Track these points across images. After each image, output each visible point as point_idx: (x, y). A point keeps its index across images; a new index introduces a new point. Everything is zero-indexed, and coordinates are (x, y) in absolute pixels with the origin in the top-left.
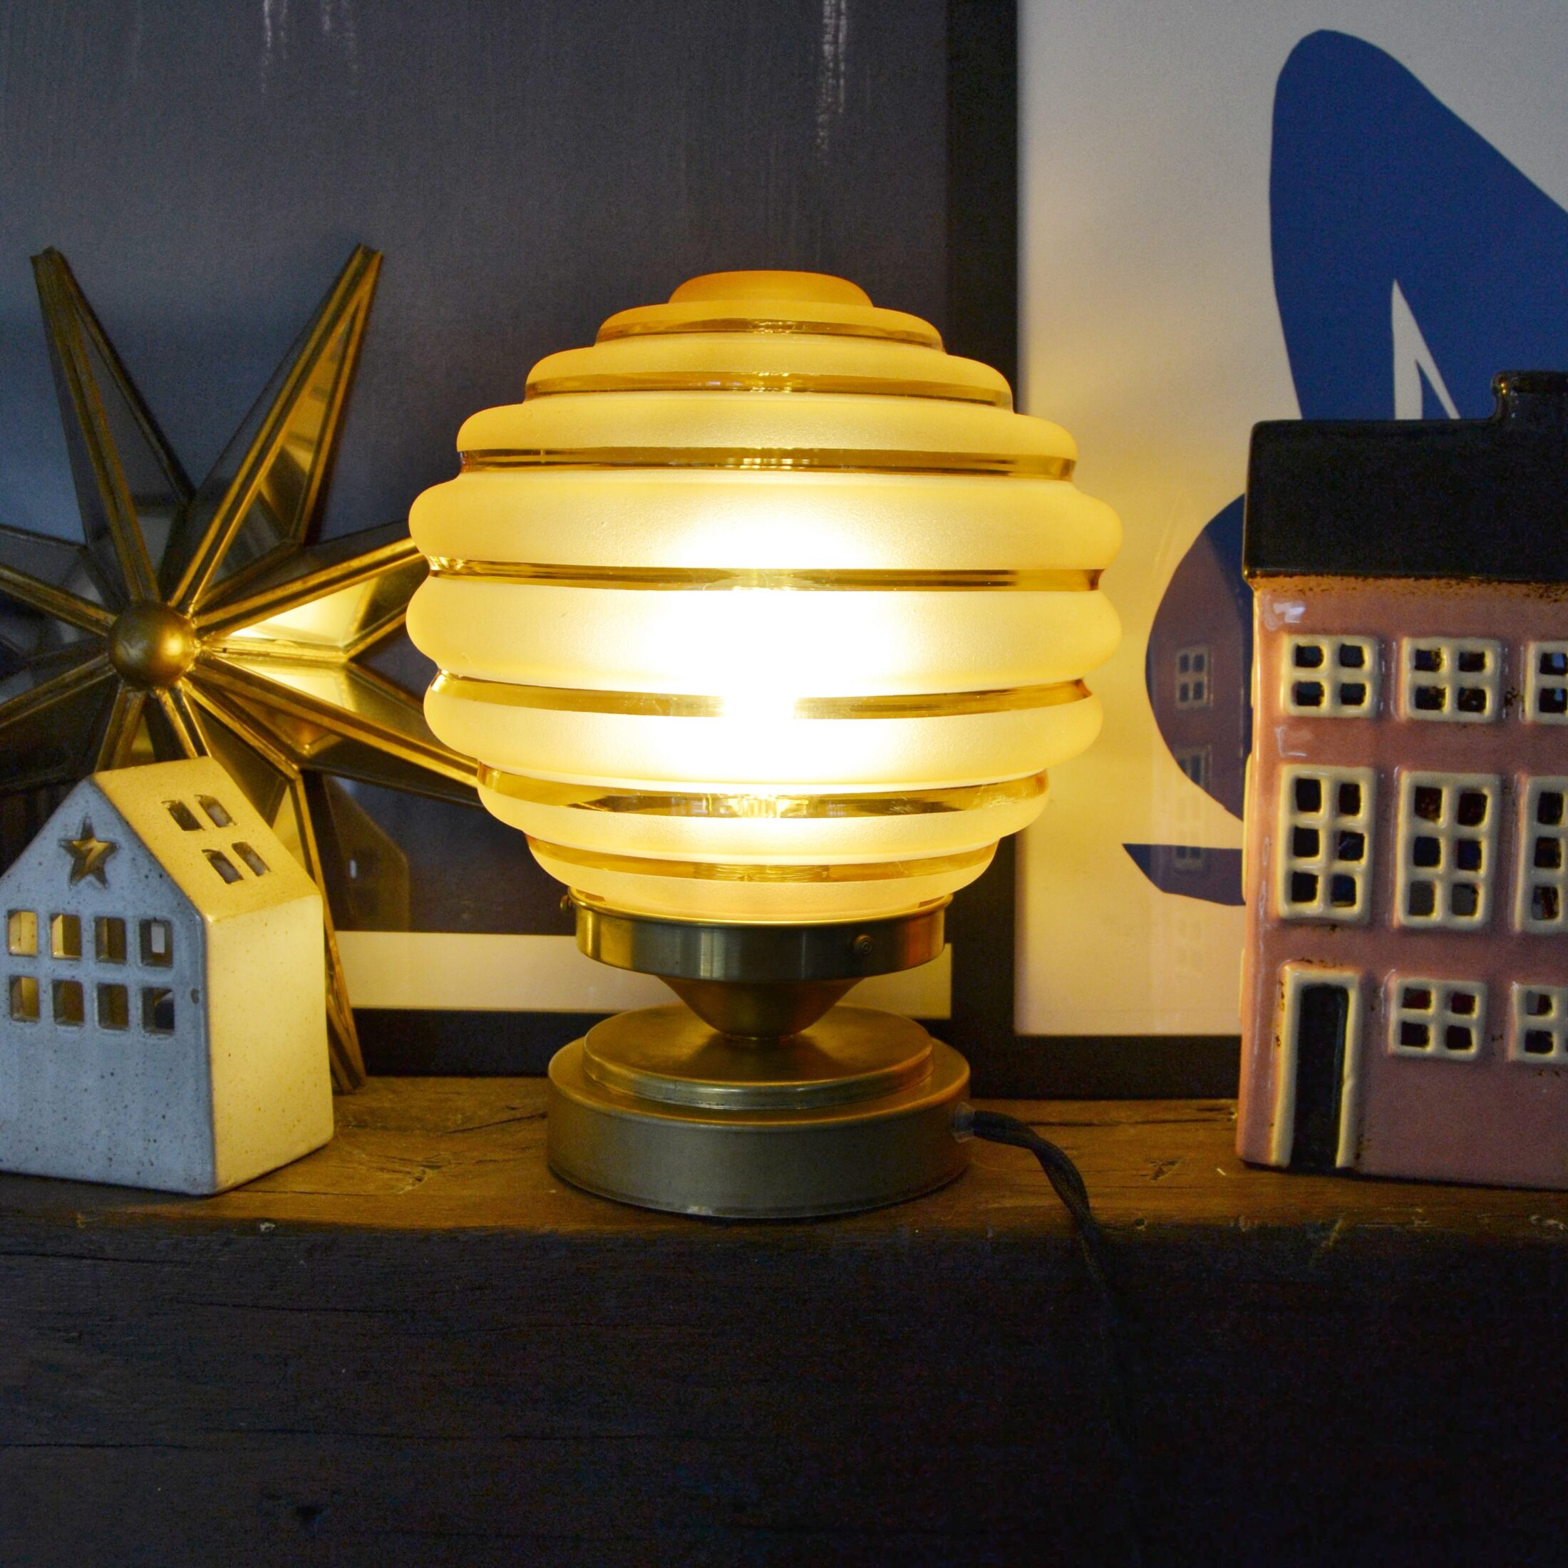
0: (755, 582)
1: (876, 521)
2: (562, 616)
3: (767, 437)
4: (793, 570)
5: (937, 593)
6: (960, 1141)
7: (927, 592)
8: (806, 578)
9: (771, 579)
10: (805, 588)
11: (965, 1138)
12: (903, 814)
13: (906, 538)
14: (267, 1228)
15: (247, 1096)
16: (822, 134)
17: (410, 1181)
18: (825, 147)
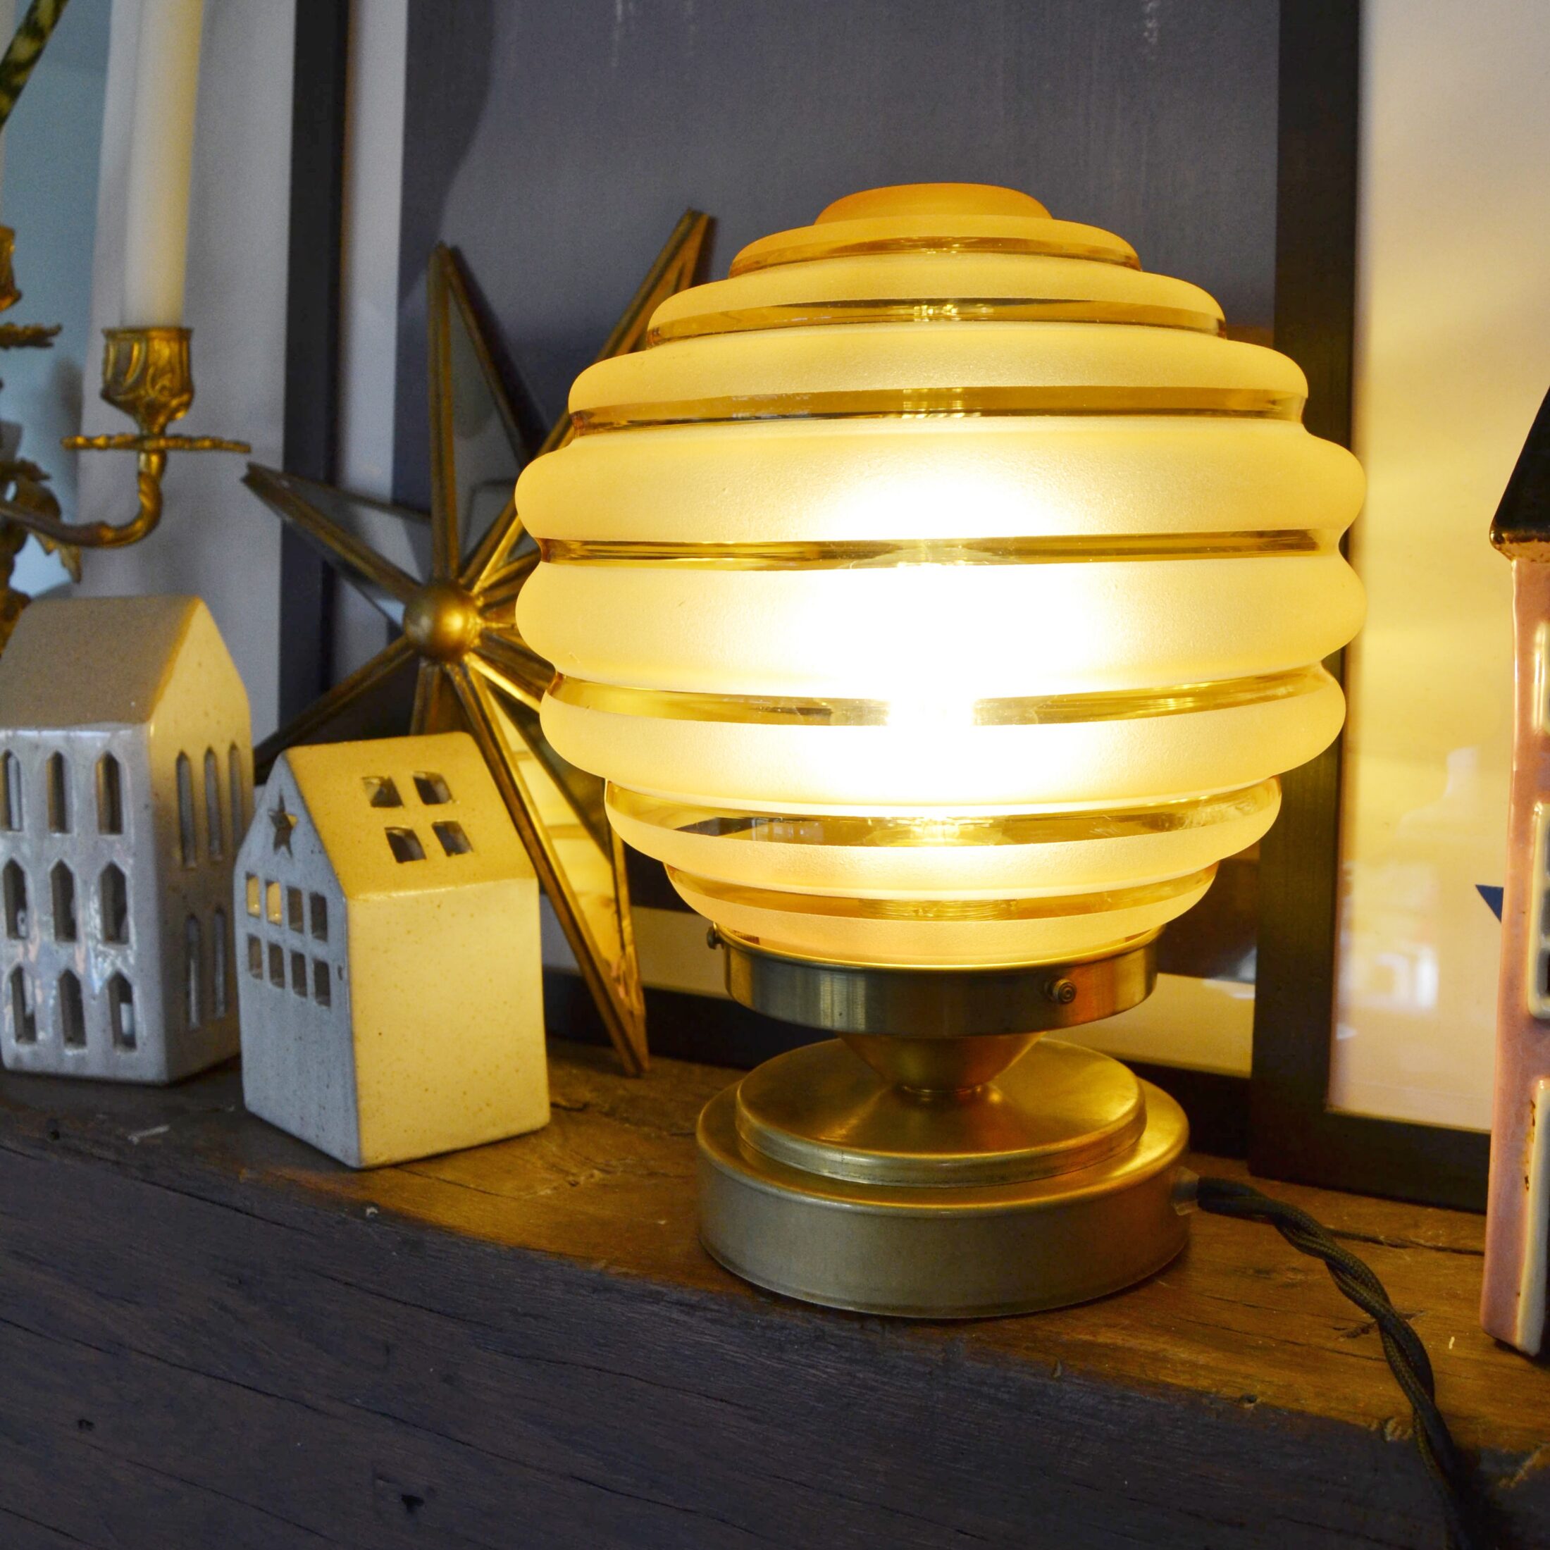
0: (923, 556)
1: (1065, 474)
2: (680, 605)
3: (926, 375)
4: (968, 539)
5: (1148, 563)
6: (1180, 1214)
7: (1131, 563)
8: (987, 550)
9: (941, 551)
10: (979, 561)
11: (1185, 1210)
12: (1106, 837)
13: (1103, 496)
14: (371, 1213)
15: (408, 1076)
16: (1150, 25)
17: (555, 1184)
18: (1153, 40)
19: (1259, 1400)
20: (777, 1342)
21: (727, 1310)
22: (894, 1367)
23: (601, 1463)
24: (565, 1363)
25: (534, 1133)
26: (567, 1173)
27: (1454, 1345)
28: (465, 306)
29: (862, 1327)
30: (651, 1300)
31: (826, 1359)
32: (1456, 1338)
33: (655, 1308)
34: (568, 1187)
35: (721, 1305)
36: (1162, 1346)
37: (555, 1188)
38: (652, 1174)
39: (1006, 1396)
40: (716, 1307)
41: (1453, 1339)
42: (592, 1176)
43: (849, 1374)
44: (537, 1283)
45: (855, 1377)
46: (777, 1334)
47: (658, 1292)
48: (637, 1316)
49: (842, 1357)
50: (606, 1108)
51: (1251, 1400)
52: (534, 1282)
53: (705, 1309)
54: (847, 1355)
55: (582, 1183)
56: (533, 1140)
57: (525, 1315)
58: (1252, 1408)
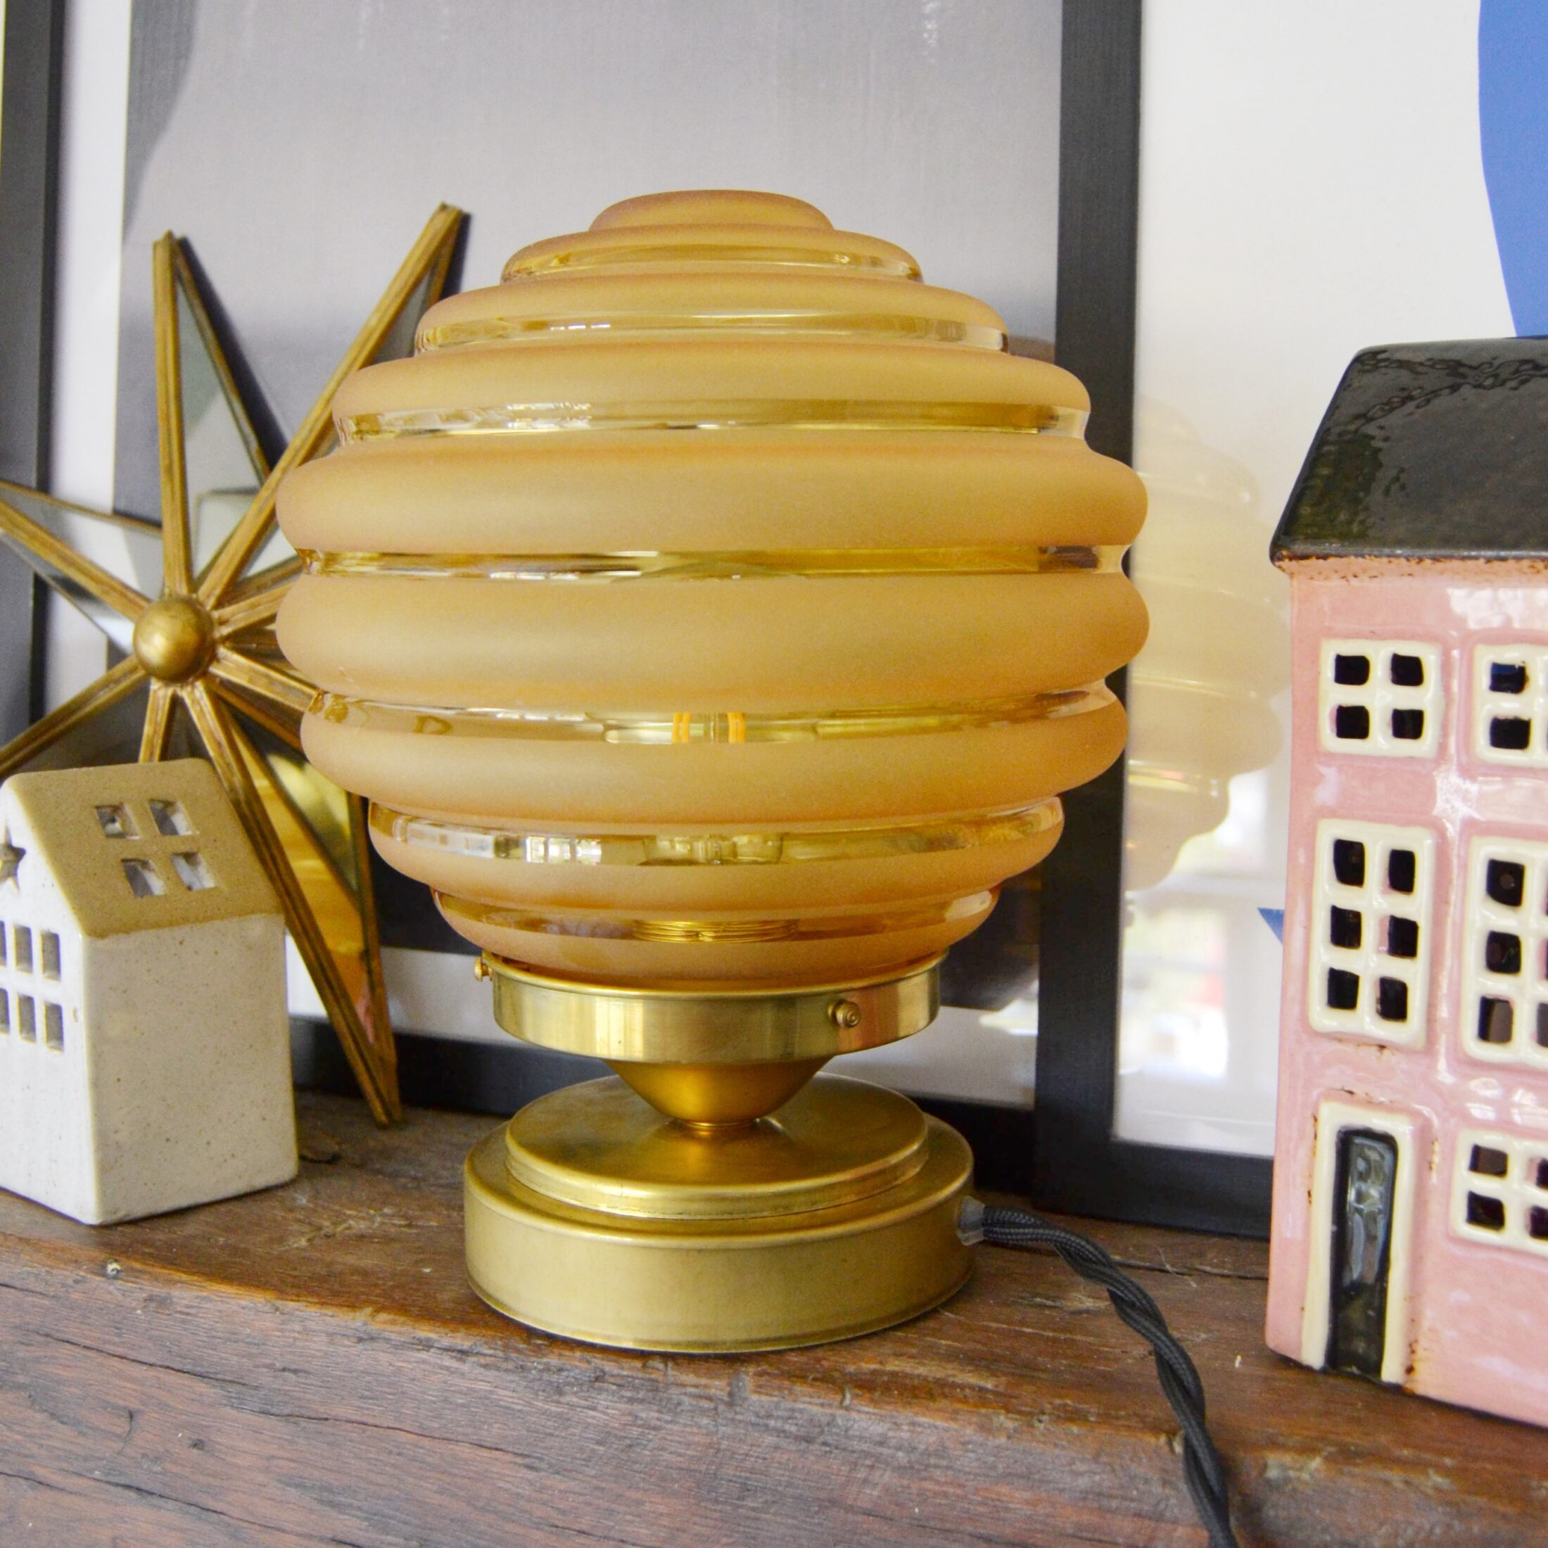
6: (966, 1244)
11: (971, 1239)
14: (113, 1270)
15: (148, 1125)
16: (929, 27)
17: (309, 1236)
18: (932, 42)
20: (555, 1385)
21: (501, 1354)
22: (679, 1404)
23: (366, 1523)
24: (326, 1419)
25: (280, 1187)
27: (1240, 1363)
28: (196, 302)
29: (644, 1366)
31: (605, 1400)
32: (1243, 1357)
33: (425, 1356)
34: (324, 1238)
35: (495, 1349)
36: (950, 1372)
37: (310, 1240)
39: (793, 1429)
40: (491, 1352)
41: (1239, 1358)
43: (630, 1414)
44: (298, 1336)
46: (555, 1376)
47: (428, 1340)
48: (405, 1365)
49: (623, 1397)
52: (294, 1335)
54: (629, 1394)
56: (281, 1193)
57: (284, 1370)
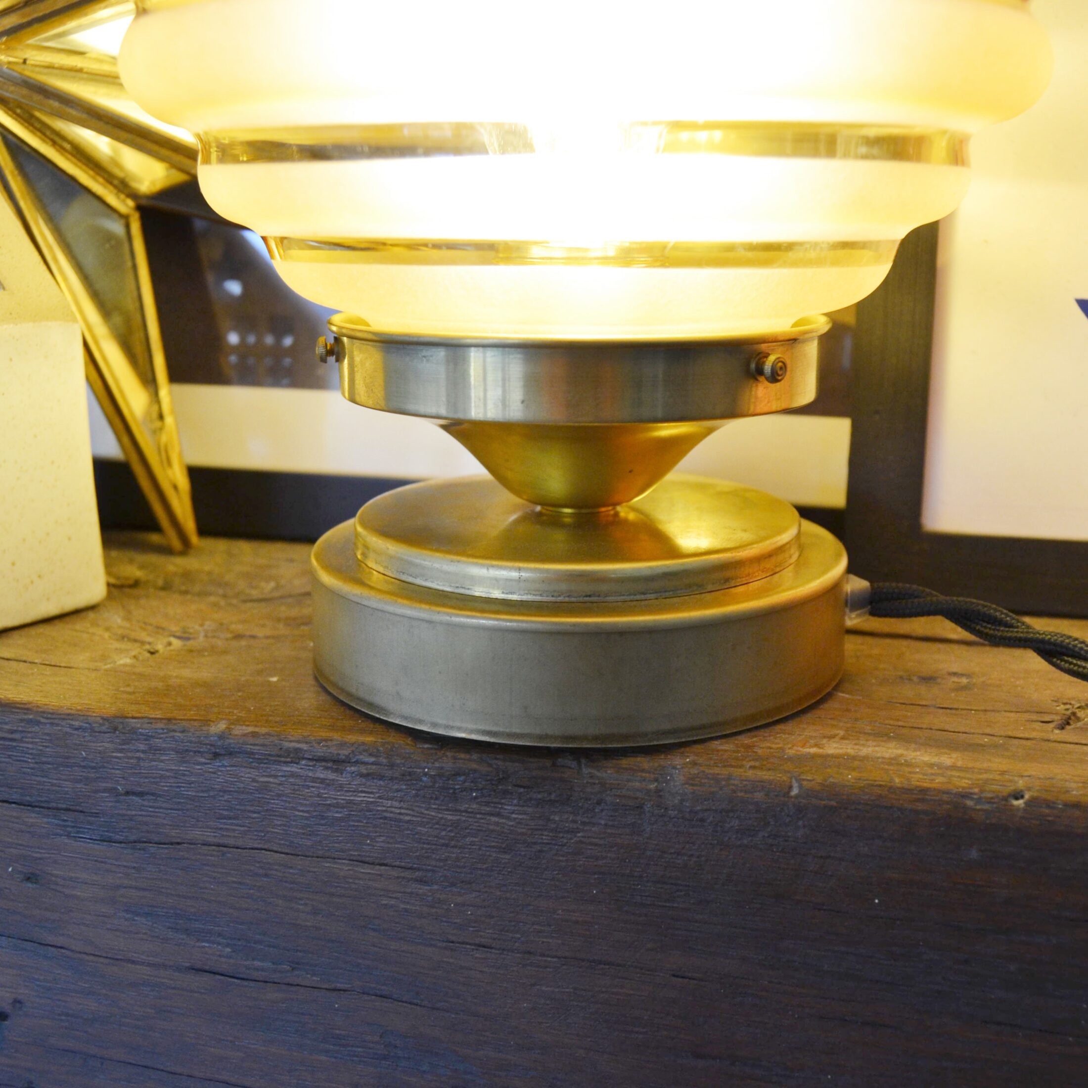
17: (133, 653)
19: (1027, 796)
20: (451, 791)
21: (385, 761)
23: (229, 950)
25: (92, 608)
26: (143, 643)
30: (289, 760)
31: (510, 804)
33: (294, 768)
34: (148, 655)
37: (135, 657)
38: (238, 637)
42: (170, 644)
43: (540, 817)
44: (142, 755)
45: (549, 820)
46: (451, 782)
48: (271, 780)
49: (531, 799)
50: (160, 582)
51: (1018, 796)
52: (138, 754)
53: (357, 762)
54: (538, 796)
55: (161, 651)
56: (91, 615)
58: (1023, 805)
